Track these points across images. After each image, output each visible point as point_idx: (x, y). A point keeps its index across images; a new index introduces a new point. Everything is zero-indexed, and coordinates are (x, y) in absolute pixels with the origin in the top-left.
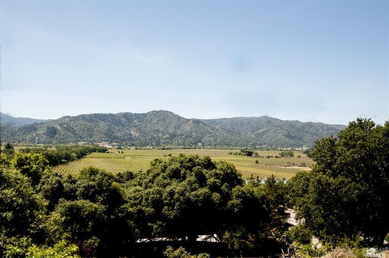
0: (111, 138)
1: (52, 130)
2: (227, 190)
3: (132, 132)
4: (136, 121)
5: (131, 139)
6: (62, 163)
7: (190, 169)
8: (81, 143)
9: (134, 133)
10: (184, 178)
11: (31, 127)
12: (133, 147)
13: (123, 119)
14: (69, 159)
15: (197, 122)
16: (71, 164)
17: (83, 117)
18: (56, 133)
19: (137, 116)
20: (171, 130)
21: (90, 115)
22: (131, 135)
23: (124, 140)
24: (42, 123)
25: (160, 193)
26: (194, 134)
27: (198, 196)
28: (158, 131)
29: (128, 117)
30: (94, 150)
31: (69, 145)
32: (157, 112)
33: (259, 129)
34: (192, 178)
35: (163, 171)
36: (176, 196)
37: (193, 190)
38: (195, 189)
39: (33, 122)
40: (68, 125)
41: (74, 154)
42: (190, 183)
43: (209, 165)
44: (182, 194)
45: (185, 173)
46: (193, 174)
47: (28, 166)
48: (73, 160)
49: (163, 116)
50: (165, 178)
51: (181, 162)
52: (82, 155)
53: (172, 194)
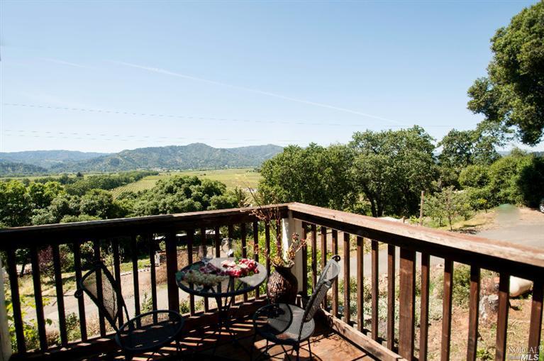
0: (162, 165)
1: (115, 161)
2: (206, 199)
3: (177, 160)
4: (179, 151)
5: (177, 165)
6: (122, 185)
7: (180, 186)
8: (139, 170)
9: (179, 160)
10: (176, 192)
11: (98, 159)
12: (179, 170)
13: (170, 150)
14: (127, 181)
15: (224, 150)
16: (130, 185)
17: (139, 150)
18: (118, 163)
19: (181, 148)
20: (206, 157)
21: (145, 149)
22: (176, 161)
23: (172, 166)
24: (107, 156)
25: (156, 204)
26: (222, 159)
27: (184, 205)
28: (196, 158)
29: (174, 149)
30: (149, 174)
31: (129, 172)
32: (195, 145)
33: (266, 153)
34: (180, 192)
35: (161, 188)
36: (167, 206)
37: (180, 201)
38: (182, 200)
39: (99, 155)
40: (128, 156)
41: (132, 178)
42: (179, 196)
43: (197, 182)
44: (172, 204)
45: (177, 189)
46: (182, 189)
47: (40, 192)
48: (132, 182)
49: (199, 147)
50: (162, 193)
51: (174, 182)
52: (138, 178)
53: (165, 204)
